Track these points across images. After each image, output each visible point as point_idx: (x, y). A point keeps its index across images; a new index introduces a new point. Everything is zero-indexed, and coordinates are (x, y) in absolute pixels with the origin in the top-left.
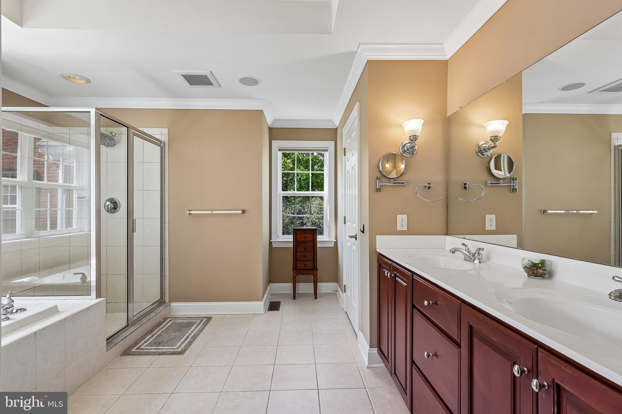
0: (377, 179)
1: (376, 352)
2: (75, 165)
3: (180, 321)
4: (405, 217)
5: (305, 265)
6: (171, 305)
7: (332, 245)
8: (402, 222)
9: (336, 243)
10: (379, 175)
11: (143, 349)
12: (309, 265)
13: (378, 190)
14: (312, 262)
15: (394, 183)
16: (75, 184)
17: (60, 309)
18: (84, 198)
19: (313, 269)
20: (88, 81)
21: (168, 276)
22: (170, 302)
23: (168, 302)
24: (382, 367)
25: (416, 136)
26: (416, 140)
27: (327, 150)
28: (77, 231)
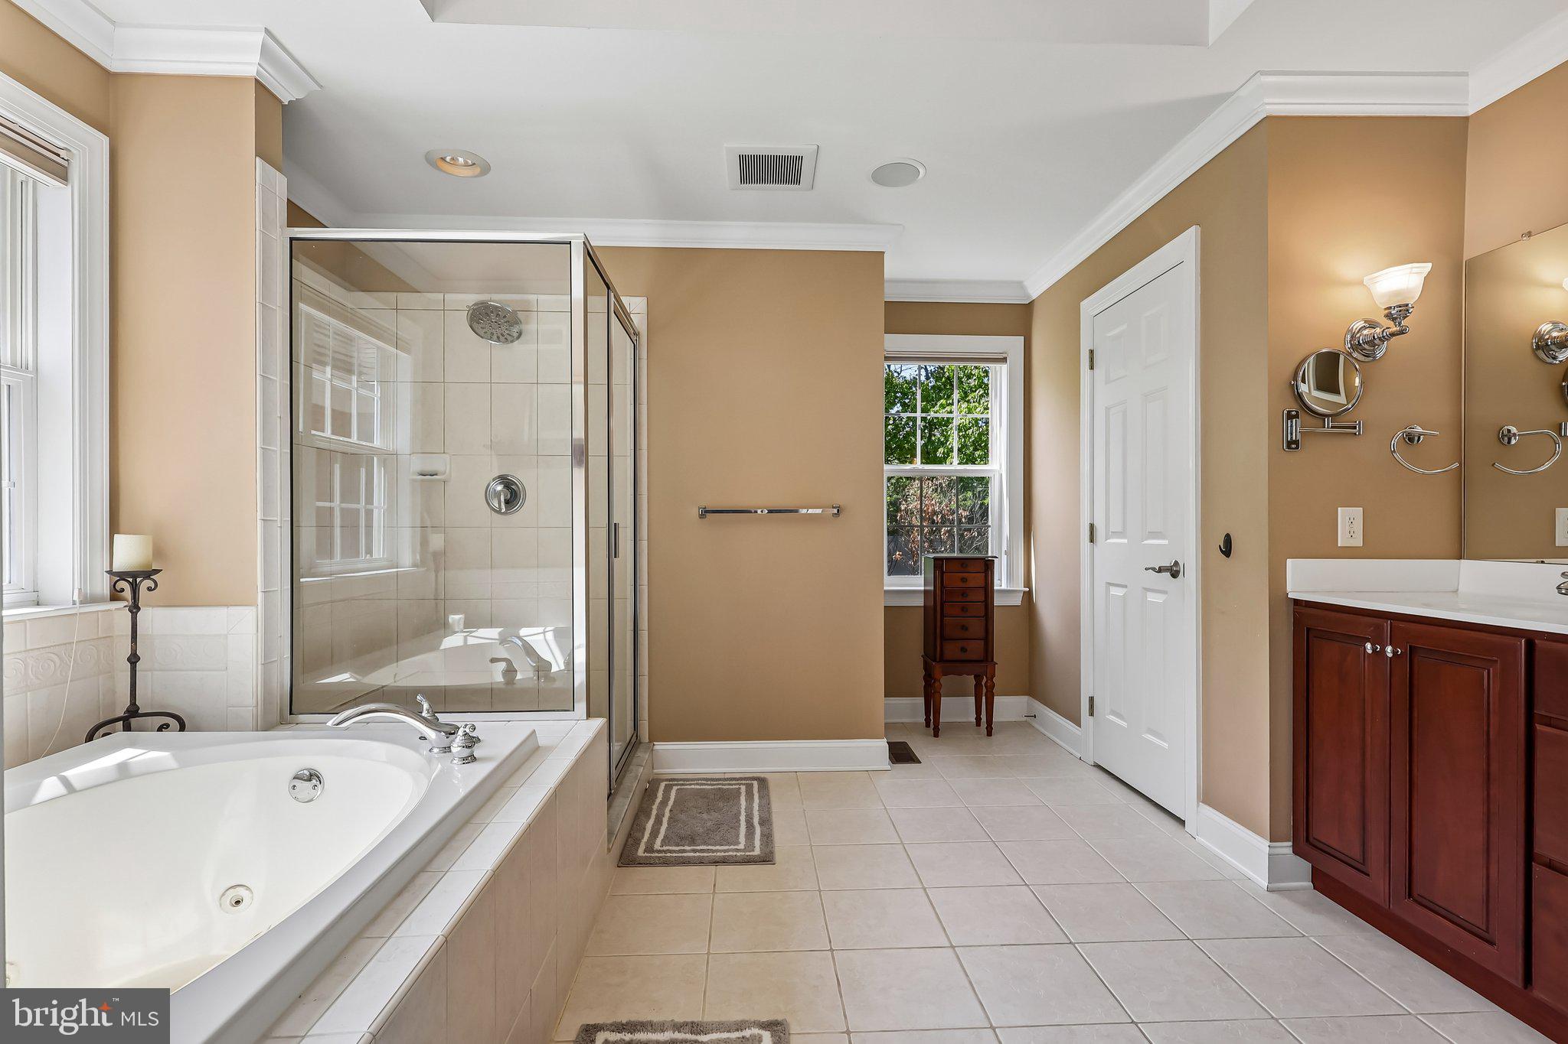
0: (1290, 416)
1: (1290, 851)
2: (377, 393)
3: (693, 786)
4: (1358, 512)
5: (963, 650)
6: (656, 747)
7: (1017, 601)
8: (1349, 524)
9: (1028, 596)
10: (1294, 407)
11: (659, 851)
12: (975, 648)
13: (1293, 445)
14: (982, 642)
15: (1332, 427)
16: (377, 443)
17: (542, 742)
18: (436, 475)
19: (981, 661)
20: (486, 169)
21: (647, 673)
22: (652, 740)
23: (647, 740)
24: (1304, 889)
25: (1407, 305)
26: (1405, 318)
27: (1004, 360)
28: (385, 563)
